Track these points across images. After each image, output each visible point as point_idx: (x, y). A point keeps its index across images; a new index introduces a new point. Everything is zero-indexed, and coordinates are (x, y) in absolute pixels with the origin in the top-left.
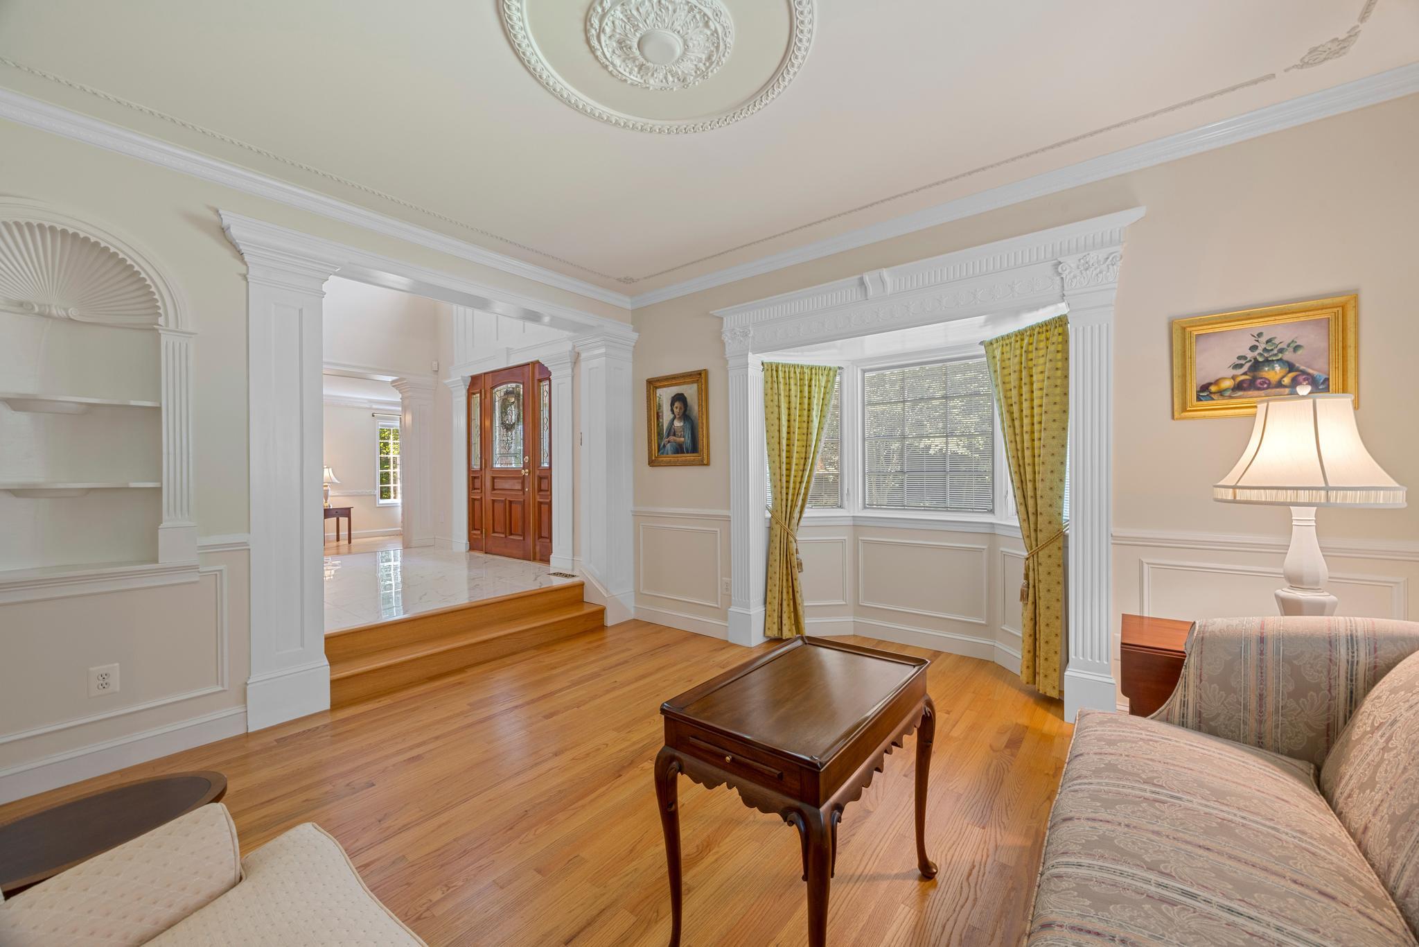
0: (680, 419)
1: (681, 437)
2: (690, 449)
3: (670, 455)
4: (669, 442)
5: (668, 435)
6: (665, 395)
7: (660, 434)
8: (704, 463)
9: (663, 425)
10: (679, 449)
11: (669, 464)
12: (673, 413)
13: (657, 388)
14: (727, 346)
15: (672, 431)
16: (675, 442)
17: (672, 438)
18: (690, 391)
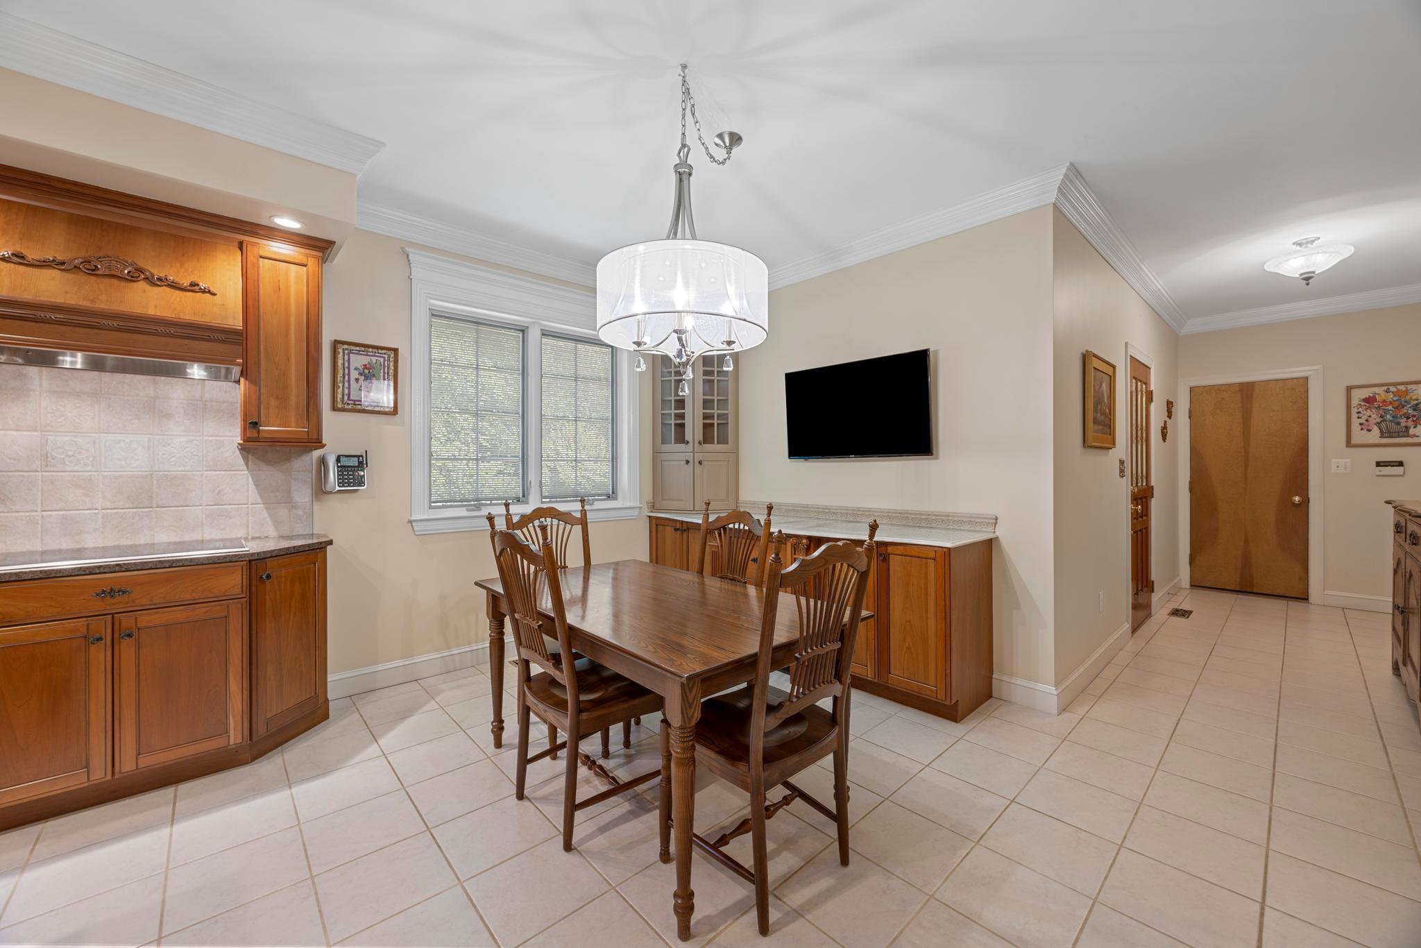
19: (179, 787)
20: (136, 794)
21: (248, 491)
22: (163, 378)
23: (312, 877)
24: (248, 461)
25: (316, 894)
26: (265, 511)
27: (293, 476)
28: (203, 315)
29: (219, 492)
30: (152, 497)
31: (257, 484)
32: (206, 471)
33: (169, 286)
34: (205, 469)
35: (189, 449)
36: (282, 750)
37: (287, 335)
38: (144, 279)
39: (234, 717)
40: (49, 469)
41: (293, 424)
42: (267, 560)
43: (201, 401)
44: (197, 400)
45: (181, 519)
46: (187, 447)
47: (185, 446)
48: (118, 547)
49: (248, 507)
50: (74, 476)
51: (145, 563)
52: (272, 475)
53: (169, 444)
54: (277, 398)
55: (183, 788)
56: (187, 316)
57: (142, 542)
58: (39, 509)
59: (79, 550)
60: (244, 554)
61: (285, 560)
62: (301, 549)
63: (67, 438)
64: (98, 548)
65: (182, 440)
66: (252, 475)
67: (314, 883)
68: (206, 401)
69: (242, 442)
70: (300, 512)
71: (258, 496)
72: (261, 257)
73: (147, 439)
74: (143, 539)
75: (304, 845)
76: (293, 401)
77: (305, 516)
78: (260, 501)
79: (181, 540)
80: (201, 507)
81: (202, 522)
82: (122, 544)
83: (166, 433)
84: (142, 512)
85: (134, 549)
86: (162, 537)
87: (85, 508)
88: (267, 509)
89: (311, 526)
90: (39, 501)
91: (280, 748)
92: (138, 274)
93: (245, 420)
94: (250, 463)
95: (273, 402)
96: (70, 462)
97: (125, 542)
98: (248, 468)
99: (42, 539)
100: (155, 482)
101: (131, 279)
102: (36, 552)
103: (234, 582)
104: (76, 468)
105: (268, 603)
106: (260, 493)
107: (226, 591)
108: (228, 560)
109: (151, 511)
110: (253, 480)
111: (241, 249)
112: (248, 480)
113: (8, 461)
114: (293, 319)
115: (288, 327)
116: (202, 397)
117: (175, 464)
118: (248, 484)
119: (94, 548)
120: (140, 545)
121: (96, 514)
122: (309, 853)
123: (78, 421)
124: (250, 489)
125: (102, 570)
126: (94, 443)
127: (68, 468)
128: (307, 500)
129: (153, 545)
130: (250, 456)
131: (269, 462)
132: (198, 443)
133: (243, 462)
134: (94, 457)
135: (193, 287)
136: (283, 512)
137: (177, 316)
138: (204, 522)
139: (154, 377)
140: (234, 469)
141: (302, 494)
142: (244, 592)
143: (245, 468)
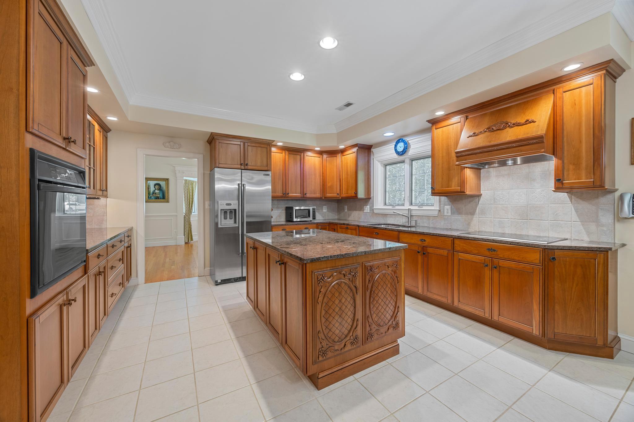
0: (158, 190)
1: (158, 195)
2: (162, 198)
3: (153, 199)
4: (153, 196)
5: (153, 194)
6: (152, 183)
7: (149, 194)
8: (168, 202)
9: (150, 191)
10: (157, 198)
11: (154, 202)
12: (155, 188)
13: (148, 180)
14: (177, 174)
15: (154, 193)
16: (156, 196)
17: (154, 195)
18: (163, 184)
19: (516, 339)
20: (502, 331)
21: (572, 214)
22: (532, 164)
23: (510, 407)
24: (572, 199)
25: (503, 414)
26: (581, 226)
27: (600, 207)
28: (528, 134)
29: (556, 215)
30: (528, 215)
31: (576, 211)
32: (550, 204)
33: (517, 125)
34: (550, 203)
35: (542, 194)
36: (568, 355)
37: (580, 128)
38: (508, 126)
39: (535, 321)
40: (496, 203)
41: (584, 178)
42: (555, 250)
43: (548, 171)
44: (547, 171)
45: (539, 226)
46: (542, 193)
47: (541, 193)
48: (515, 234)
49: (571, 223)
50: (502, 206)
51: (502, 241)
52: (585, 206)
53: (534, 192)
54: (574, 164)
55: (517, 340)
56: (521, 137)
57: (524, 234)
58: (493, 217)
59: (503, 234)
60: (541, 245)
61: (569, 253)
62: (581, 249)
63: (500, 192)
64: (509, 234)
65: (540, 190)
66: (574, 206)
67: (507, 410)
68: (550, 171)
69: (554, 190)
70: (605, 229)
71: (577, 218)
72: (564, 92)
73: (526, 191)
74: (524, 233)
75: (524, 394)
76: (584, 164)
77: (608, 231)
78: (578, 220)
79: (539, 235)
80: (548, 221)
81: (548, 228)
82: (517, 233)
83: (533, 188)
84: (524, 221)
85: (520, 237)
86: (532, 233)
87: (505, 218)
88: (583, 225)
89: (613, 238)
90: (493, 215)
91: (568, 353)
92: (507, 125)
93: (555, 179)
94: (573, 200)
95: (571, 167)
96: (501, 201)
97: (518, 233)
98: (571, 202)
99: (494, 228)
100: (529, 209)
101: (505, 128)
102: (492, 232)
103: (536, 257)
104: (503, 203)
105: (556, 273)
106: (578, 216)
107: (532, 260)
108: (533, 246)
109: (527, 221)
110: (574, 209)
111: (554, 93)
112: (572, 209)
113: (486, 201)
114: (584, 118)
115: (580, 124)
116: (548, 170)
117: (537, 201)
118: (572, 211)
119: (508, 233)
120: (523, 235)
121: (509, 220)
122: (521, 399)
123: (503, 185)
124: (573, 213)
125: (489, 241)
126: (508, 193)
127: (501, 203)
128: (610, 221)
129: (528, 236)
130: (573, 196)
131: (583, 199)
132: (546, 191)
133: (569, 200)
134: (508, 199)
135: (527, 122)
136: (593, 227)
137: (517, 138)
138: (549, 228)
139: (528, 164)
140: (564, 203)
141: (607, 219)
142: (541, 263)
143: (570, 203)
